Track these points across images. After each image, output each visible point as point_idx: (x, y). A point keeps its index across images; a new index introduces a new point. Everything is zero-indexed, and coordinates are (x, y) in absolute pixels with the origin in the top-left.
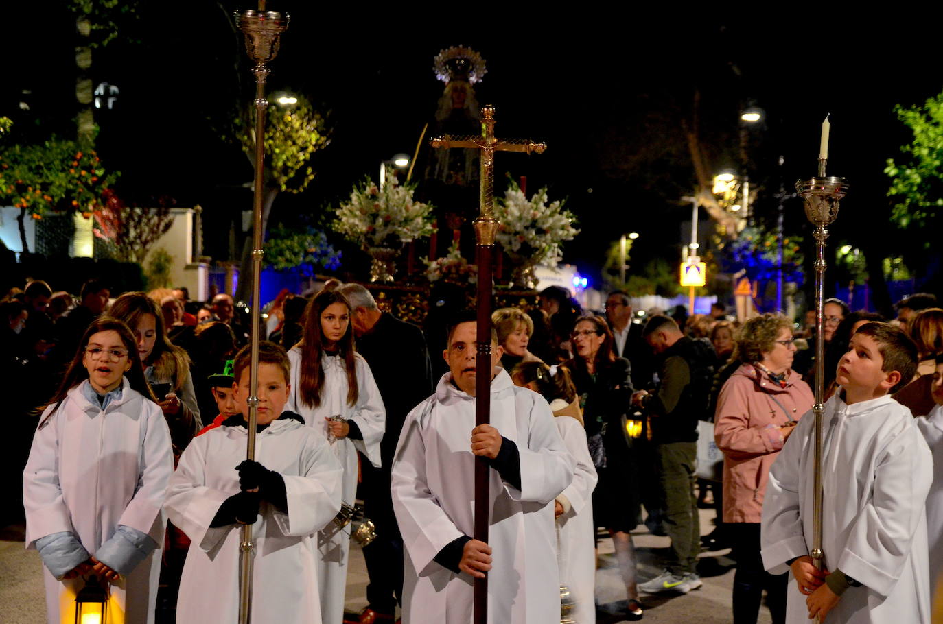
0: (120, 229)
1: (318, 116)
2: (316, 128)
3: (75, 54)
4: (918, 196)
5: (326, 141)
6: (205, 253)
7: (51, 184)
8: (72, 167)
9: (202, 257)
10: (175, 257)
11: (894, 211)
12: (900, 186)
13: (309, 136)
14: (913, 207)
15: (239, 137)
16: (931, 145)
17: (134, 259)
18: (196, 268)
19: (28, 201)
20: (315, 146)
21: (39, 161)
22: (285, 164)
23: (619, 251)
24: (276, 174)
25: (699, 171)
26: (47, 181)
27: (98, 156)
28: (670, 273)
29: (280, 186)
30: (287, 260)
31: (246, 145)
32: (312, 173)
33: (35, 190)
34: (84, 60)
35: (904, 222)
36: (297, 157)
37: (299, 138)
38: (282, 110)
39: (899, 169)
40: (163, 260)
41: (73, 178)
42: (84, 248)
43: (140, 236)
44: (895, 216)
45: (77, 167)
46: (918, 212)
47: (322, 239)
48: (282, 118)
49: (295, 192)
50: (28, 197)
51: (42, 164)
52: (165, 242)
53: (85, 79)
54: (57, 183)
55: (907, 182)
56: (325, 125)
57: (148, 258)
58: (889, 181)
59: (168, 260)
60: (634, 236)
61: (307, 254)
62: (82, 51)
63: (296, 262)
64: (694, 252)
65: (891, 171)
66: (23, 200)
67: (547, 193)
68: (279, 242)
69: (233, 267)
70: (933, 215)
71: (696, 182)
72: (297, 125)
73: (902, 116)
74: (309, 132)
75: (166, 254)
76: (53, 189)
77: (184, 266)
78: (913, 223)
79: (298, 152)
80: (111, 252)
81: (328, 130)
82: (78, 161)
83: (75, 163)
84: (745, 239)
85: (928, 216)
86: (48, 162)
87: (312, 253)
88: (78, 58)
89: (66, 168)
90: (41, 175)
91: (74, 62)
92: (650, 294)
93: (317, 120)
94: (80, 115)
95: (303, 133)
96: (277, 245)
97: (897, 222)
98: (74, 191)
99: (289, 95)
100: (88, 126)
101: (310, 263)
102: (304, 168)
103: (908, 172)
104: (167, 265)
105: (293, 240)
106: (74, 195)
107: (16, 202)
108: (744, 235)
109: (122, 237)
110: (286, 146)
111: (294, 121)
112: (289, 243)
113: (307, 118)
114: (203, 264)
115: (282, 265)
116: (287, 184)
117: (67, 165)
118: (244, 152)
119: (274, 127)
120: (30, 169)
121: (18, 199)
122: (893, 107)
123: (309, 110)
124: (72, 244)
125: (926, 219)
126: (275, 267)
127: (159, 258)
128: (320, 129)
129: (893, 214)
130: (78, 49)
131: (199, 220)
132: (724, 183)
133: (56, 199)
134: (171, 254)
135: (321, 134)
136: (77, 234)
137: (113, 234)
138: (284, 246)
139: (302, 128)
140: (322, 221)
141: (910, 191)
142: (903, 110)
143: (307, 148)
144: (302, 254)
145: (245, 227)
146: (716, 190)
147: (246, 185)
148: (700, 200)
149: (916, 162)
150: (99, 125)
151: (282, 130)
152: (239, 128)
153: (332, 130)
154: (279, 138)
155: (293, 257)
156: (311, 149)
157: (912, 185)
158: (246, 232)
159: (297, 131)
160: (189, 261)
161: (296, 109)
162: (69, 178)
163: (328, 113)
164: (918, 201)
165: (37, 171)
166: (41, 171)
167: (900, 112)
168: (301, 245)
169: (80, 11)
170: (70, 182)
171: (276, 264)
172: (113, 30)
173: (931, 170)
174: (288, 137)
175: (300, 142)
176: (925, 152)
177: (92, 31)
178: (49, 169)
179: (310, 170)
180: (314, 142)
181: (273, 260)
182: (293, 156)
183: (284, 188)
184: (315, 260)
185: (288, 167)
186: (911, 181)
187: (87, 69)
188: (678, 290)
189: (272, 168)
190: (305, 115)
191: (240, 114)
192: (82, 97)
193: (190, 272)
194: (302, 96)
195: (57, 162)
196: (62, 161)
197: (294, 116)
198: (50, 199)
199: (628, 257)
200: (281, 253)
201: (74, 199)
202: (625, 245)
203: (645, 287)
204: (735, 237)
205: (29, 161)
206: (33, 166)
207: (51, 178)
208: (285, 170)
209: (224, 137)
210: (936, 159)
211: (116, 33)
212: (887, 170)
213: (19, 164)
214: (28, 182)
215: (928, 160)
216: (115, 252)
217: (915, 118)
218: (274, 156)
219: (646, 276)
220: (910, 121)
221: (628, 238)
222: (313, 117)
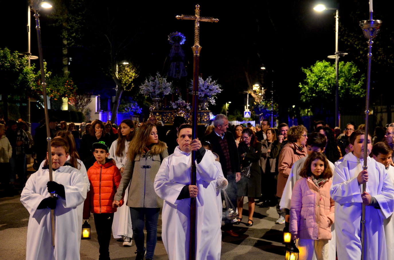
0: (76, 102)
1: (135, 68)
2: (134, 72)
3: (62, 50)
4: (308, 93)
5: (137, 75)
6: (101, 109)
7: (60, 90)
8: (65, 85)
9: (100, 110)
10: (92, 110)
11: (301, 97)
12: (303, 90)
13: (132, 74)
14: (306, 96)
15: (111, 74)
16: (311, 79)
17: (80, 111)
18: (99, 113)
19: (53, 95)
20: (134, 77)
21: (56, 83)
22: (125, 82)
23: (225, 107)
24: (122, 85)
25: (249, 83)
26: (58, 89)
27: (73, 81)
28: (241, 114)
29: (124, 89)
30: (125, 111)
31: (113, 77)
32: (133, 85)
33: (55, 92)
34: (65, 52)
35: (304, 100)
36: (129, 80)
37: (129, 74)
38: (124, 66)
39: (303, 85)
40: (88, 111)
41: (66, 88)
42: (65, 108)
43: (81, 104)
44: (302, 99)
45: (67, 85)
46: (308, 98)
47: (136, 104)
48: (125, 68)
49: (128, 91)
50: (53, 94)
51: (57, 84)
52: (89, 106)
53: (65, 57)
54: (61, 90)
55: (305, 89)
56: (137, 71)
57: (84, 111)
58: (300, 89)
59: (90, 111)
60: (230, 102)
61: (131, 109)
62: (65, 49)
63: (128, 111)
64: (248, 108)
65: (300, 86)
66: (52, 95)
67: (211, 78)
68: (123, 105)
69: (109, 113)
70: (312, 98)
71: (248, 87)
72: (129, 71)
73: (303, 70)
74: (133, 73)
75: (89, 109)
76: (60, 91)
77: (95, 113)
78: (306, 101)
79: (129, 79)
80: (73, 109)
81: (138, 72)
82: (67, 83)
83: (66, 84)
84: (262, 104)
85: (310, 99)
86: (59, 83)
87: (133, 109)
88: (63, 51)
89: (64, 85)
90: (57, 87)
91: (62, 52)
92: (235, 120)
93: (135, 69)
94: (64, 68)
95: (130, 73)
96: (122, 106)
97: (302, 100)
98: (66, 92)
99: (126, 62)
100: (66, 72)
101: (133, 111)
102: (131, 84)
103: (305, 86)
104: (90, 113)
105: (127, 105)
106: (66, 93)
107: (50, 95)
108: (262, 103)
109: (77, 104)
110: (125, 77)
111: (128, 69)
112: (126, 106)
113: (132, 69)
114: (101, 112)
115: (124, 112)
116: (126, 88)
117: (64, 84)
118: (113, 79)
119: (122, 71)
120: (54, 86)
121: (50, 94)
122: (301, 68)
123: (132, 66)
124: (62, 107)
125: (310, 100)
126: (122, 113)
127: (87, 110)
128: (135, 72)
129: (301, 98)
130: (63, 48)
131: (99, 99)
132: (256, 87)
133: (61, 94)
134: (91, 109)
135: (136, 73)
136: (63, 104)
137: (74, 103)
138: (124, 106)
139: (130, 72)
140: (135, 99)
141: (306, 92)
142: (304, 69)
143: (132, 77)
144: (130, 109)
145: (113, 101)
146: (254, 89)
147: (113, 89)
148: (249, 92)
149: (307, 84)
150: (70, 71)
151: (124, 72)
152: (111, 72)
153: (139, 72)
154: (123, 75)
155: (127, 110)
156: (133, 78)
157: (306, 90)
158: (114, 103)
159: (129, 73)
160: (96, 111)
161: (128, 66)
162: (64, 88)
163: (138, 67)
164: (308, 94)
165: (55, 86)
166: (57, 86)
167: (303, 69)
168: (130, 106)
169: (64, 37)
170: (65, 89)
171: (122, 112)
172: (73, 42)
173: (311, 86)
174: (126, 74)
175: (130, 76)
176: (310, 81)
177: (68, 43)
178: (59, 86)
179: (133, 84)
180: (134, 76)
181: (121, 111)
182: (128, 80)
183: (125, 89)
184: (134, 111)
185: (126, 83)
186: (306, 89)
187: (66, 54)
188: (243, 119)
189: (121, 84)
190: (131, 68)
191: (112, 68)
192: (65, 63)
193: (96, 115)
194: (130, 62)
195: (61, 83)
196: (63, 83)
197: (128, 68)
198: (59, 94)
199: (228, 109)
200: (124, 109)
201: (66, 94)
202: (227, 105)
203: (233, 118)
204: (259, 103)
205: (53, 83)
206: (54, 84)
207: (60, 88)
208: (125, 84)
209: (107, 74)
210: (313, 83)
211: (74, 43)
212: (299, 86)
213: (50, 84)
214: (53, 89)
215: (310, 83)
216: (74, 109)
217: (307, 71)
218: (122, 80)
219: (234, 115)
220: (306, 72)
221: (228, 103)
222: (134, 68)
